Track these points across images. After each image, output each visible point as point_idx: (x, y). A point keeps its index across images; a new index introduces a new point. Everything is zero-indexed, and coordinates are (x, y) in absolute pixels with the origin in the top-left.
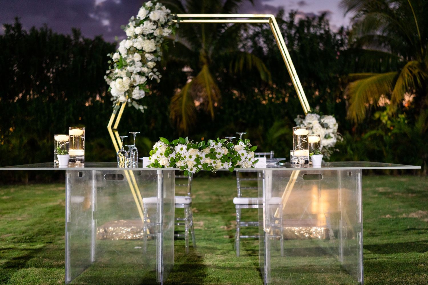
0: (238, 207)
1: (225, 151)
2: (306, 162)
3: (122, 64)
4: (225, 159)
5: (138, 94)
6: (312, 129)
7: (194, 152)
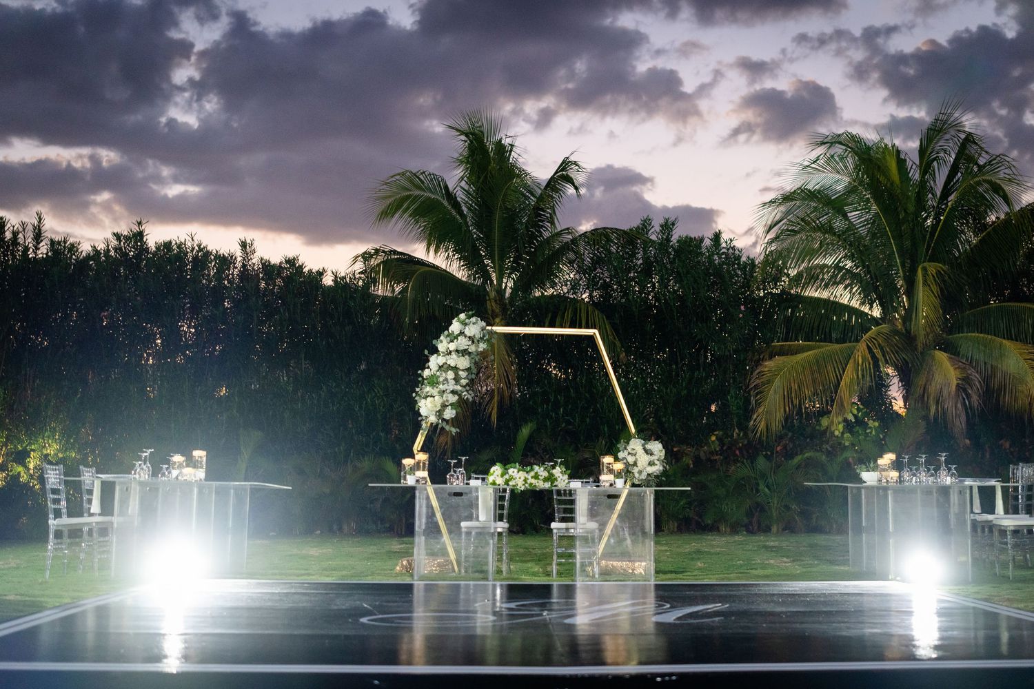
0: (555, 531)
1: (546, 474)
2: (611, 485)
3: (433, 381)
4: (546, 480)
5: (449, 414)
6: (635, 455)
7: (522, 474)
